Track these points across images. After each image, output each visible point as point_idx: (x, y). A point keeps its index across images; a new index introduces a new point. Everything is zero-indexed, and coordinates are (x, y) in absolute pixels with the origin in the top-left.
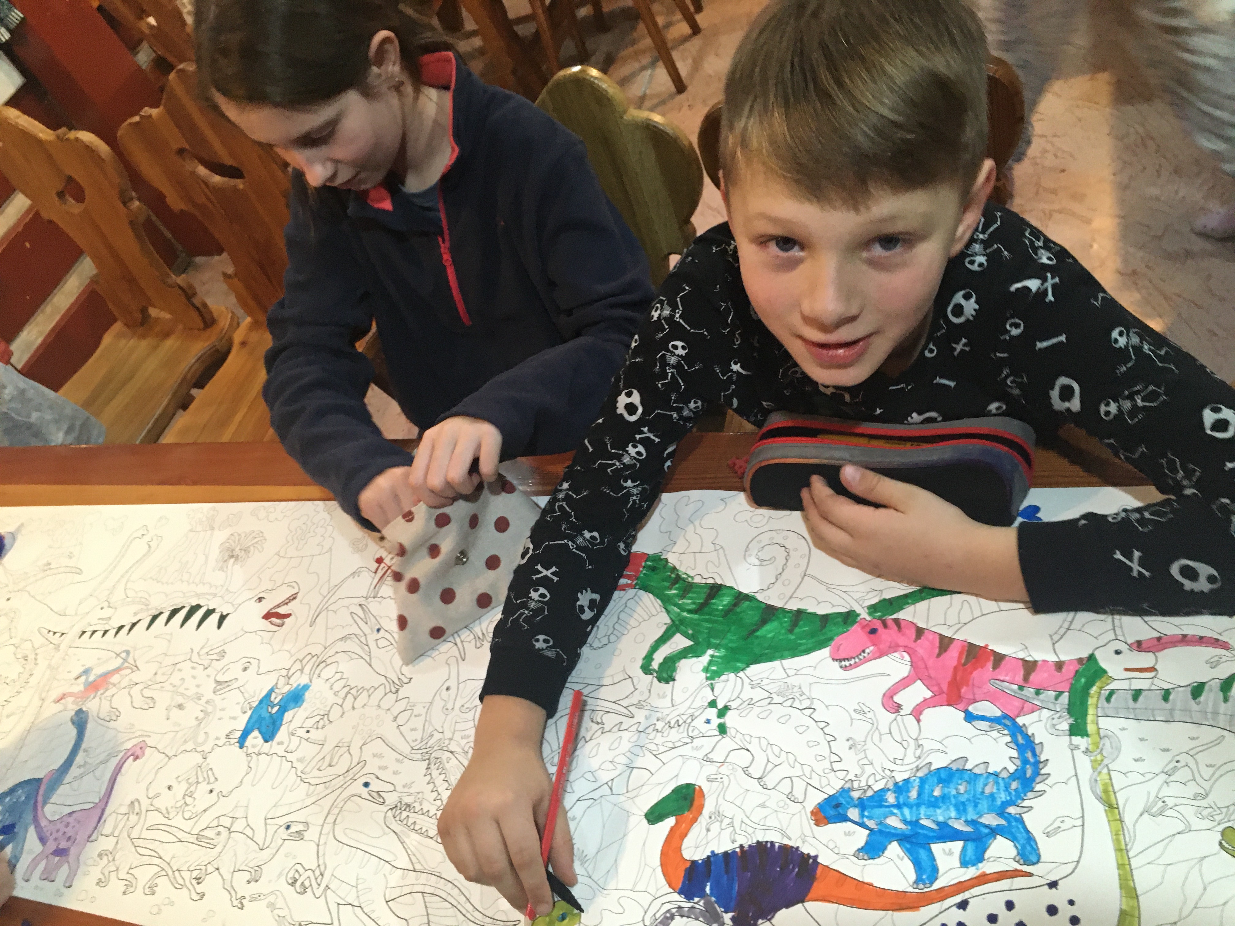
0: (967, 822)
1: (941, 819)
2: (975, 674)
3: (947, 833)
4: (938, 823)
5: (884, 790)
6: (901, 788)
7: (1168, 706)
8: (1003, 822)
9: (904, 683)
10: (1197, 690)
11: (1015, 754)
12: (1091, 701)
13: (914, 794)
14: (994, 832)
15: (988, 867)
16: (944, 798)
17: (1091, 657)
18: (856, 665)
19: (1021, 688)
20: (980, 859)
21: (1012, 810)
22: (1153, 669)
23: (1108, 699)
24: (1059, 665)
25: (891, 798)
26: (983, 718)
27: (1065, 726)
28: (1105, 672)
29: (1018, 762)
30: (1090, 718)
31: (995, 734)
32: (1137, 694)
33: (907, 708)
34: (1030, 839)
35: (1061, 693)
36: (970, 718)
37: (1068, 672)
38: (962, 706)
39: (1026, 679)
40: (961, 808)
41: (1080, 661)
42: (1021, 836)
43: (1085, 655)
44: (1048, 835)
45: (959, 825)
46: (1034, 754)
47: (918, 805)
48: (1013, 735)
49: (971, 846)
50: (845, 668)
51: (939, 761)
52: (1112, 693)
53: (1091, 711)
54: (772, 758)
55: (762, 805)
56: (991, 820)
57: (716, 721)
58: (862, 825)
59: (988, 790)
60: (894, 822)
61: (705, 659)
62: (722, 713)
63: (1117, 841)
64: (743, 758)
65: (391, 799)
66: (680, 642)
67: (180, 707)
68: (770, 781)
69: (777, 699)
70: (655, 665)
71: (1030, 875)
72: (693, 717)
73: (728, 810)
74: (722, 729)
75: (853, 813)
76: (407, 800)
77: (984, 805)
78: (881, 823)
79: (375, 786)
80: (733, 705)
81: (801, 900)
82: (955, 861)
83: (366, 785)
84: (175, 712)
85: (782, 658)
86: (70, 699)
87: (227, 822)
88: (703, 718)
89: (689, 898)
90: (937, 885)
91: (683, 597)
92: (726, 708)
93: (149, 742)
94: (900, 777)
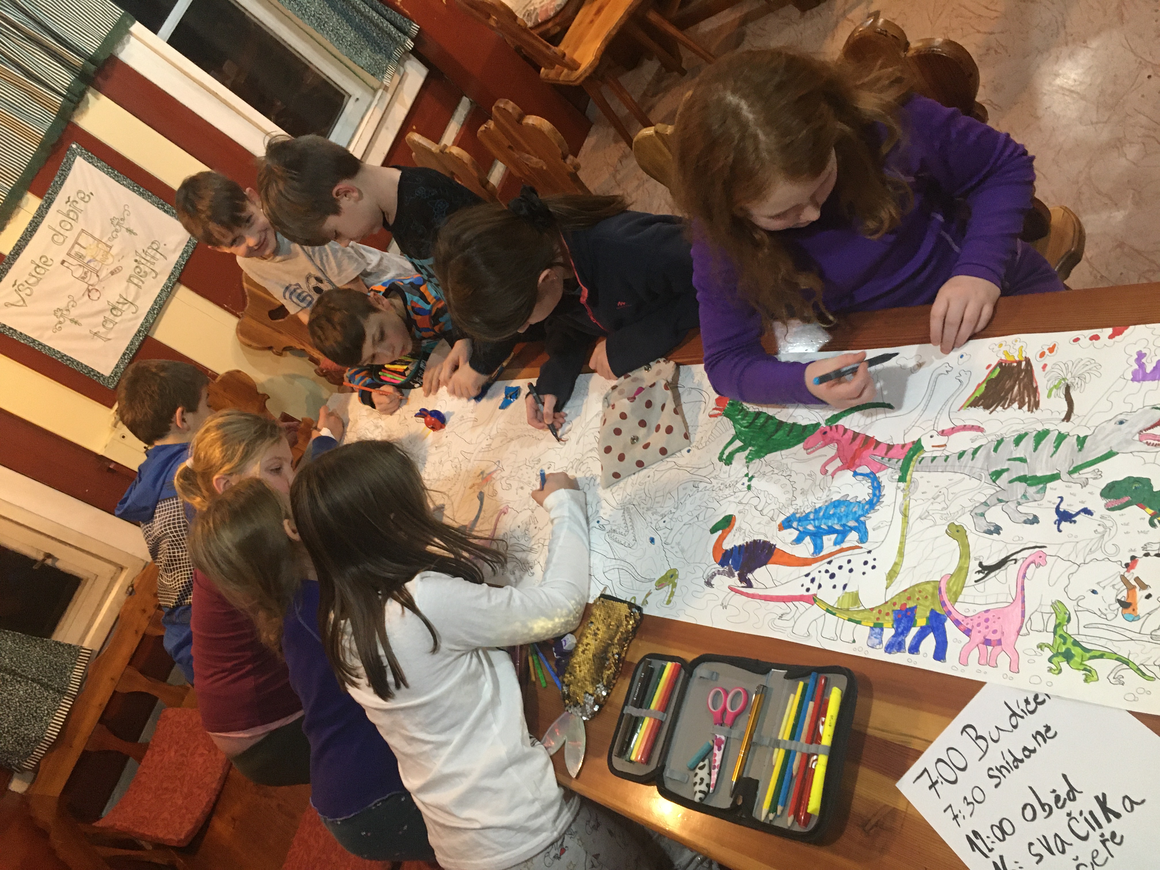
0: (841, 525)
1: (830, 524)
2: (864, 453)
3: (831, 531)
4: (828, 527)
5: (809, 513)
6: (817, 511)
7: (945, 464)
8: (856, 524)
9: (832, 459)
10: (961, 455)
11: (871, 491)
12: (912, 463)
13: (821, 514)
14: (852, 529)
15: (844, 545)
16: (834, 514)
17: (919, 440)
18: (814, 451)
19: (883, 458)
20: (842, 541)
21: (862, 519)
22: (945, 445)
23: (920, 462)
24: (903, 446)
25: (812, 516)
26: (861, 474)
27: (897, 477)
28: (923, 447)
29: (871, 496)
30: (909, 473)
31: (864, 482)
32: (934, 458)
33: (830, 472)
34: (866, 532)
35: (900, 460)
36: (855, 474)
37: (906, 449)
38: (853, 469)
39: (886, 454)
40: (840, 519)
41: (913, 443)
42: (863, 530)
43: (916, 439)
44: (874, 530)
45: (837, 527)
46: (880, 491)
47: (822, 519)
48: (872, 483)
49: (840, 536)
50: (808, 454)
51: (836, 497)
52: (923, 458)
53: (911, 469)
54: (769, 501)
55: (759, 523)
56: (852, 524)
57: (747, 483)
58: (797, 529)
59: (854, 510)
60: (810, 527)
61: (747, 452)
62: (750, 480)
63: (903, 533)
64: (755, 501)
65: (608, 528)
66: (738, 444)
67: (522, 488)
68: (765, 512)
69: (776, 471)
70: (725, 457)
71: (861, 548)
72: (737, 482)
73: (744, 526)
74: (749, 487)
75: (795, 524)
76: (614, 528)
77: (851, 516)
78: (805, 528)
79: (602, 522)
80: (756, 475)
81: (765, 564)
82: (832, 543)
83: (598, 522)
84: (520, 491)
85: (782, 449)
86: (476, 487)
87: (542, 541)
88: (741, 483)
89: (723, 566)
90: (822, 554)
91: (743, 419)
92: (753, 477)
93: (510, 505)
94: (817, 506)
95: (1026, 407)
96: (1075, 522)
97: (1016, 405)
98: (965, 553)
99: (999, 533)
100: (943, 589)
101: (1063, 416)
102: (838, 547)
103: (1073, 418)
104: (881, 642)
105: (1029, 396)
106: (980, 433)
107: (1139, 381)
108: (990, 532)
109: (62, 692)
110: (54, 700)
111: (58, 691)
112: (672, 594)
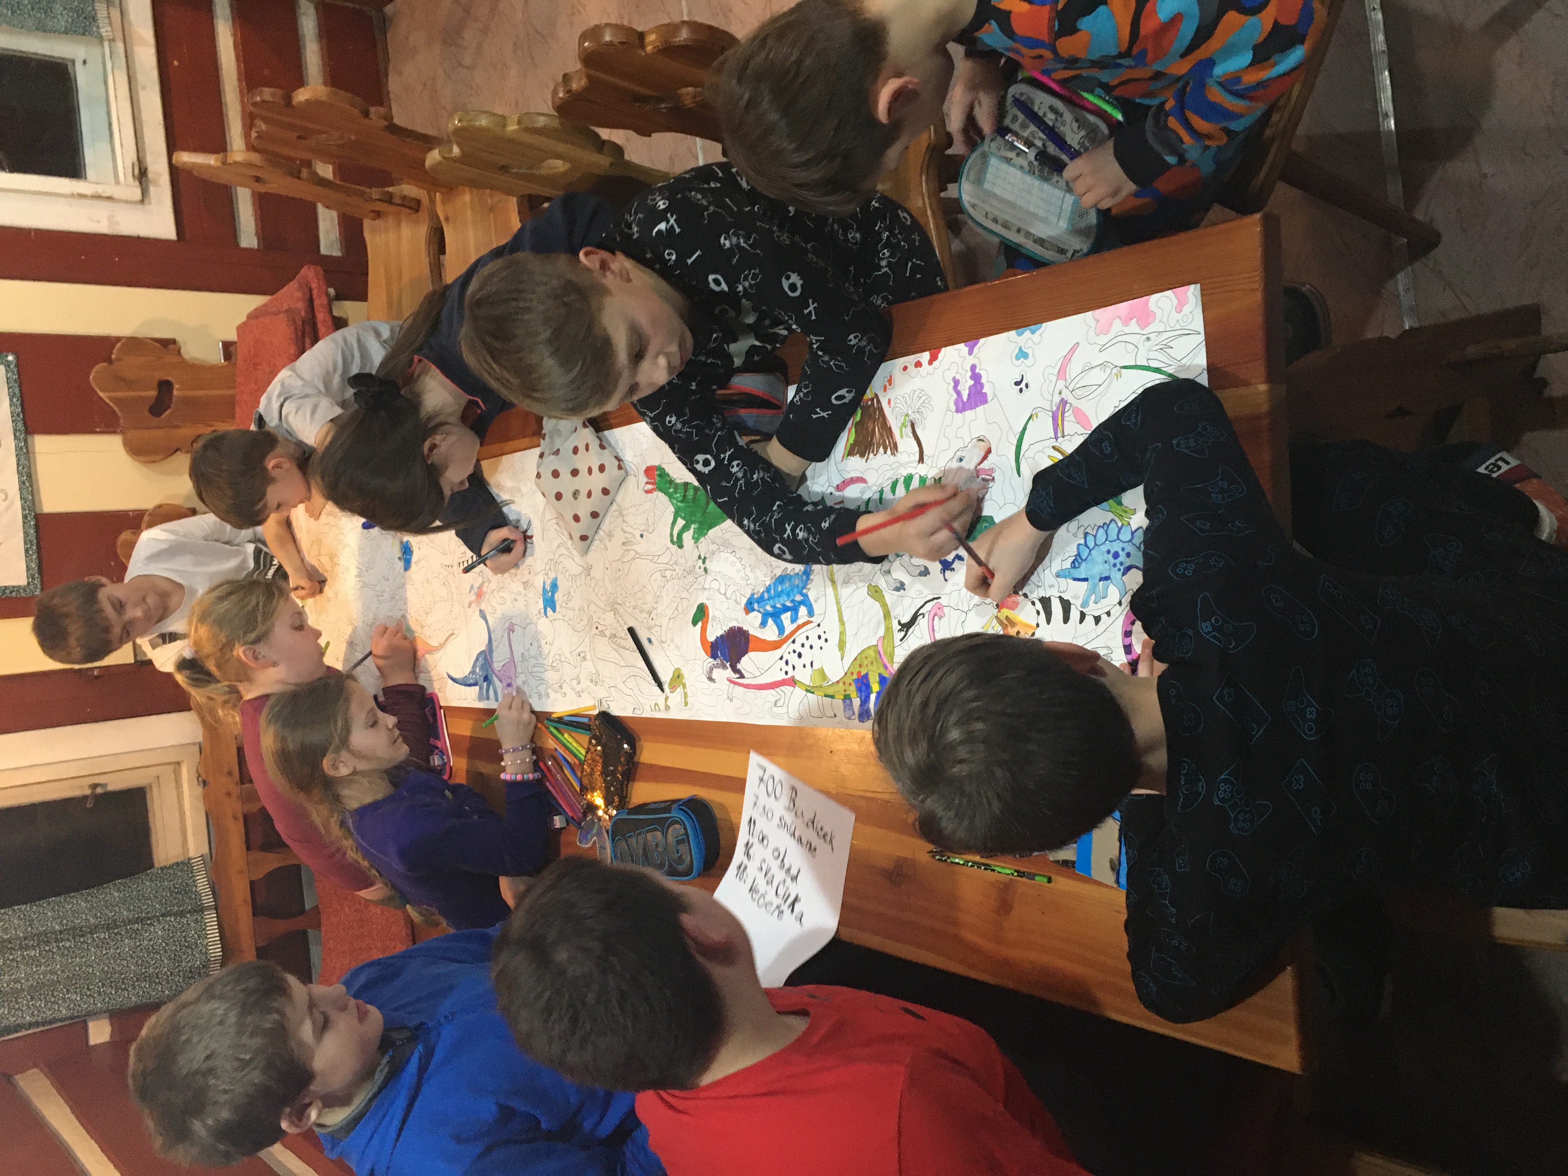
0: (791, 601)
1: (782, 602)
3: (786, 609)
4: (782, 605)
5: (763, 592)
6: (768, 590)
8: (802, 598)
13: (773, 592)
14: (800, 603)
15: (800, 621)
16: (782, 591)
20: (796, 618)
21: (804, 591)
25: (766, 596)
34: (811, 605)
40: (788, 595)
42: (808, 603)
45: (789, 604)
47: (775, 597)
49: (793, 613)
54: (726, 582)
55: (728, 609)
56: (799, 598)
57: (703, 567)
58: (759, 611)
59: (796, 583)
60: (769, 608)
61: (692, 531)
62: (704, 562)
63: (836, 599)
64: (715, 585)
65: (608, 633)
66: (681, 523)
67: (516, 600)
68: (728, 595)
69: (722, 548)
70: (675, 539)
72: (694, 567)
73: (718, 614)
74: (706, 570)
75: (756, 606)
76: (614, 632)
77: (795, 590)
78: (765, 609)
79: (600, 628)
80: (707, 556)
81: (746, 652)
82: (789, 621)
83: (597, 628)
84: (515, 602)
85: (719, 524)
86: (473, 605)
87: (557, 657)
88: (697, 567)
89: (715, 659)
91: (676, 493)
92: (705, 558)
93: (514, 621)
94: (767, 584)
95: (889, 451)
96: (953, 569)
97: (881, 450)
98: (887, 615)
99: (904, 589)
100: (881, 652)
101: (917, 458)
102: (795, 625)
103: (925, 458)
104: (854, 713)
105: (888, 438)
106: (864, 485)
107: (961, 412)
108: (897, 589)
109: (200, 910)
110: (196, 921)
111: (195, 911)
112: (686, 695)
